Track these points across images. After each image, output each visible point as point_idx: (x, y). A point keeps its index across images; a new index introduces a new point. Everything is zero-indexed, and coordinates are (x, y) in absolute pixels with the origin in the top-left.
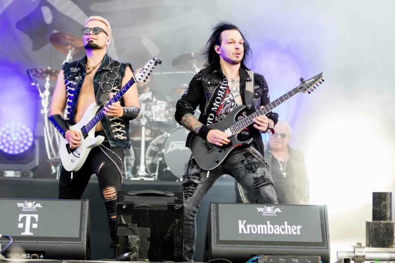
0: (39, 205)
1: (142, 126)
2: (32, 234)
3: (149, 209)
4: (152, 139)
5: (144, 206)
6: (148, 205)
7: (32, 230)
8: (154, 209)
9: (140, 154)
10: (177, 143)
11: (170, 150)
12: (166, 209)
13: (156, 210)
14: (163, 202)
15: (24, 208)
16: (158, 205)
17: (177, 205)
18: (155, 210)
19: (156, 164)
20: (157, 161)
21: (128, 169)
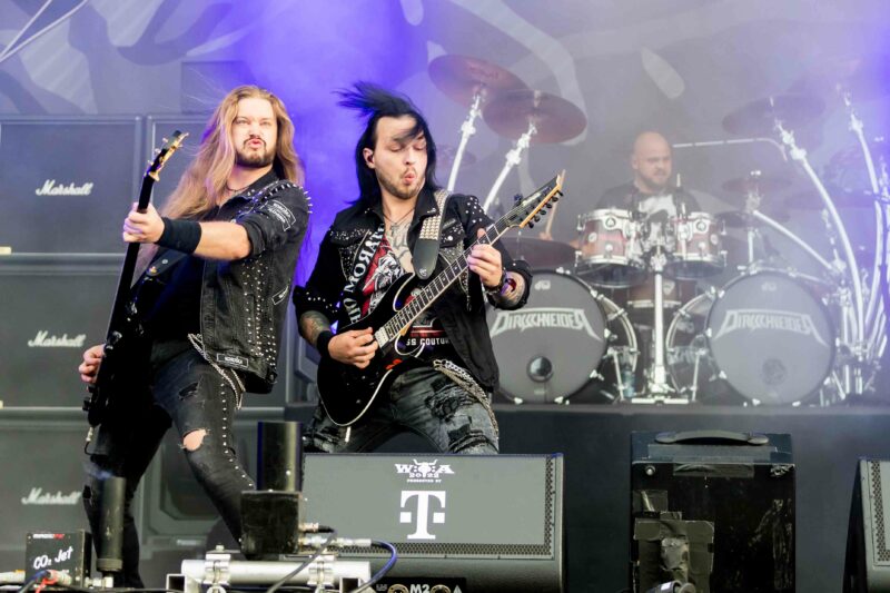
0: (446, 469)
1: (655, 273)
2: (433, 537)
3: (710, 475)
4: (679, 303)
5: (697, 470)
6: (707, 467)
7: (431, 527)
8: (722, 476)
9: (651, 341)
10: (741, 314)
11: (724, 329)
12: (751, 475)
13: (728, 479)
14: (743, 458)
15: (412, 475)
16: (731, 467)
17: (777, 466)
18: (724, 479)
19: (693, 365)
20: (695, 356)
21: (623, 376)
